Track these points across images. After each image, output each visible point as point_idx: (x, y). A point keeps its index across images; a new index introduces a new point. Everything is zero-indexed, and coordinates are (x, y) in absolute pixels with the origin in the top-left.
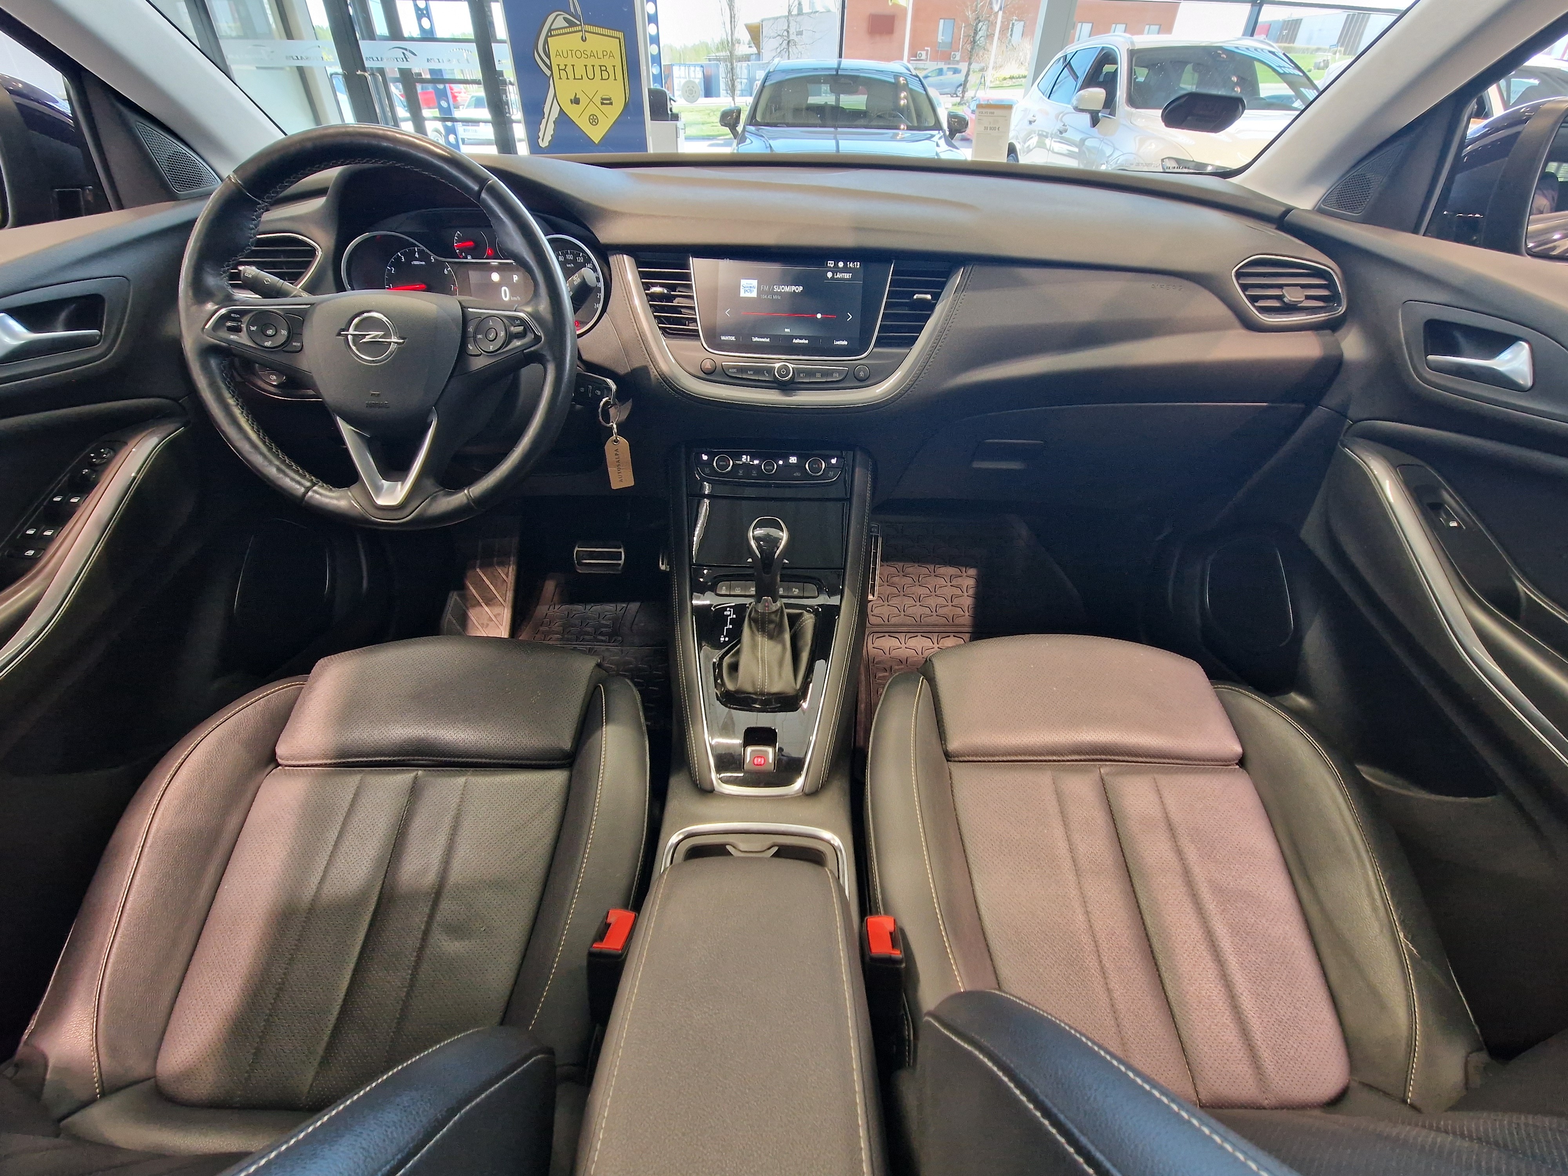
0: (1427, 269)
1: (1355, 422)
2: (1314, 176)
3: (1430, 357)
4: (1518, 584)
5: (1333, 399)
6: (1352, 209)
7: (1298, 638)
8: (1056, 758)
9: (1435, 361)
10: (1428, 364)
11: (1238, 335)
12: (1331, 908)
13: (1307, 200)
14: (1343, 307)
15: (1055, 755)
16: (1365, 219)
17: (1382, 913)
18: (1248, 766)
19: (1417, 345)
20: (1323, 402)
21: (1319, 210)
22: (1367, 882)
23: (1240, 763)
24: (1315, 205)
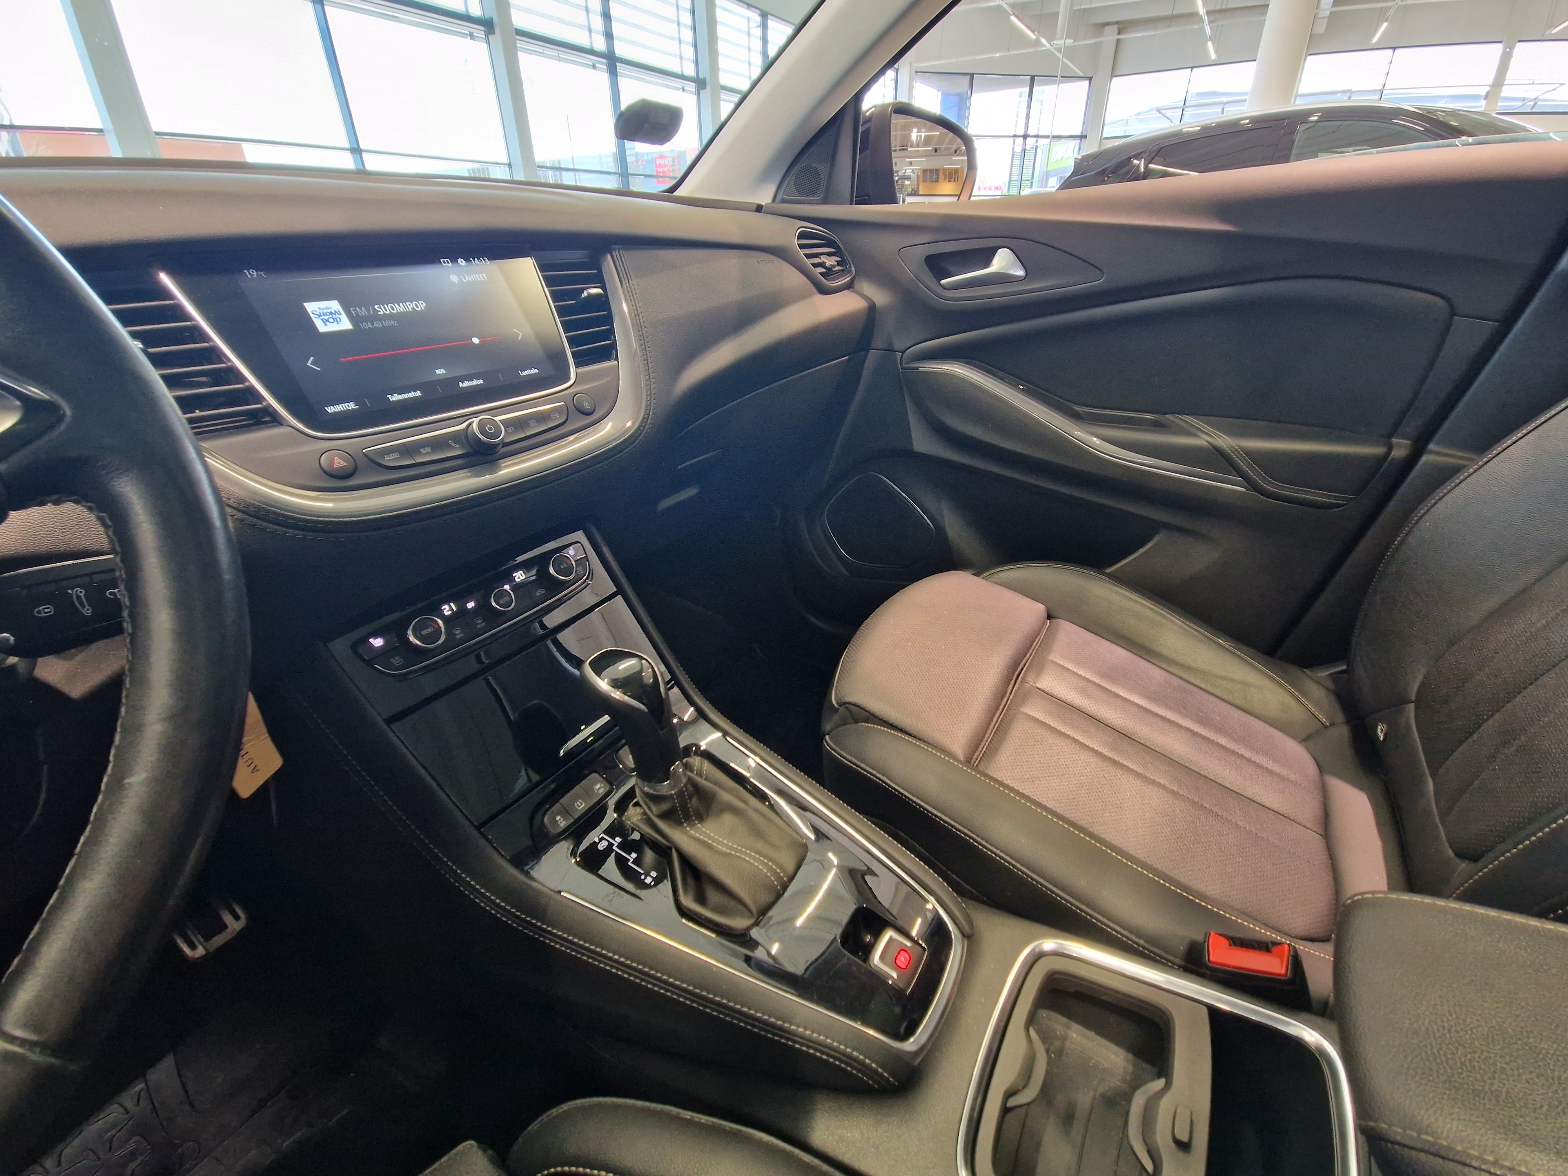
0: (907, 222)
1: (903, 352)
2: (765, 176)
3: (943, 282)
4: (1076, 408)
5: (879, 341)
6: (813, 194)
7: (940, 530)
8: (1005, 699)
9: (948, 283)
10: (943, 287)
11: (819, 298)
12: (1180, 658)
13: (765, 197)
14: (853, 269)
15: (1003, 697)
16: (825, 201)
17: (1203, 638)
18: (1055, 614)
19: (928, 277)
20: (873, 346)
21: (784, 201)
22: (1181, 627)
23: (1050, 617)
24: (774, 200)
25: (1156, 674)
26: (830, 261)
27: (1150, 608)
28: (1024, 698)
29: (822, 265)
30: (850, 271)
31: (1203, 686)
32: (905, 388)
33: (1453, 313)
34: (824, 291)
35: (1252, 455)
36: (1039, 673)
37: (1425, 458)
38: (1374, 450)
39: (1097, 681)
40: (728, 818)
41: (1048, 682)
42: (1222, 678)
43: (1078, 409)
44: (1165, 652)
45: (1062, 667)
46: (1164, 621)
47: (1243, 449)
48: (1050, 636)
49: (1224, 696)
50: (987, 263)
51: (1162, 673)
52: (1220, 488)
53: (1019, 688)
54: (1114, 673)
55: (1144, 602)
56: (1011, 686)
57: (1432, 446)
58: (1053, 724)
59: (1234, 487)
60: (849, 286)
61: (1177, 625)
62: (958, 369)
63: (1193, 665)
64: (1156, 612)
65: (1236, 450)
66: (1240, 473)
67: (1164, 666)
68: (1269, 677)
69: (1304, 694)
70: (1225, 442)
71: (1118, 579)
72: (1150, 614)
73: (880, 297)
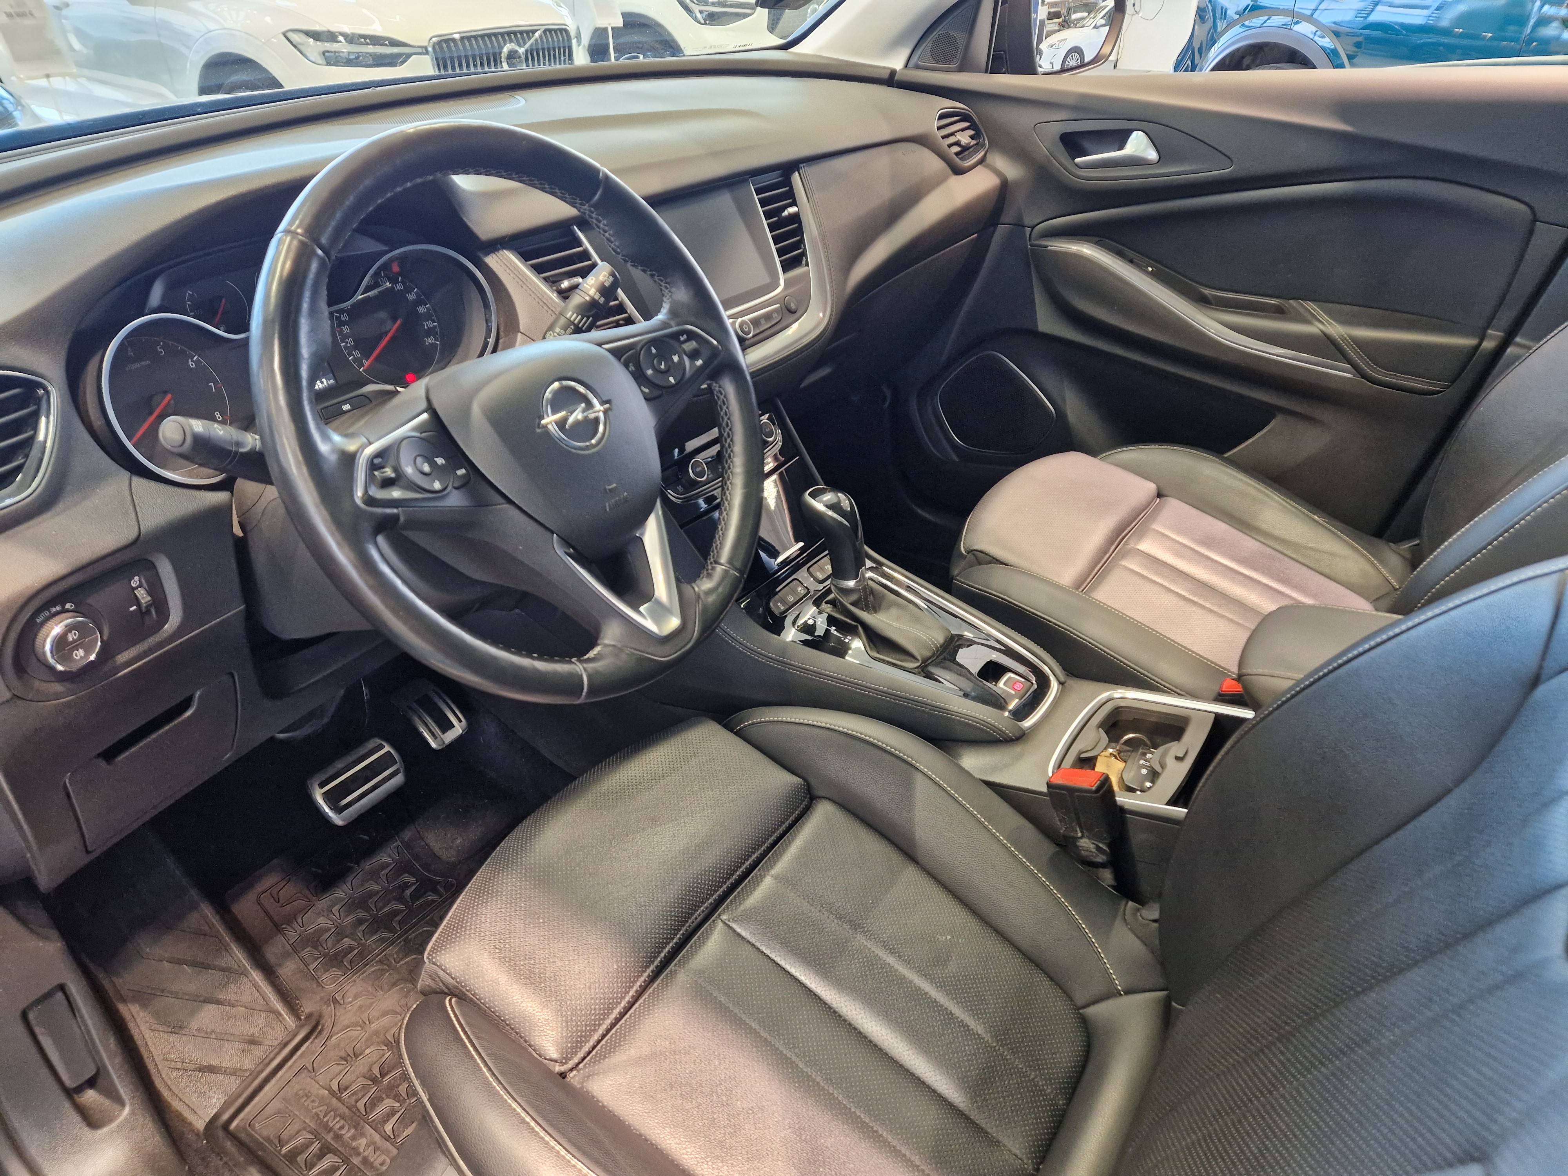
0: (1045, 98)
1: (1033, 228)
3: (1077, 160)
4: (1204, 291)
5: (1009, 215)
6: (949, 61)
8: (1108, 555)
9: (1083, 162)
10: (1077, 165)
11: (955, 181)
12: (1277, 532)
13: (896, 62)
14: (987, 142)
15: (1106, 553)
16: (961, 69)
17: (1300, 514)
18: (1165, 492)
19: (1062, 155)
20: (1001, 221)
21: (918, 67)
22: (1281, 504)
23: (1159, 495)
24: (906, 66)
25: (1249, 544)
26: (964, 138)
27: (1255, 487)
28: (1124, 555)
29: (957, 143)
30: (983, 145)
31: (1294, 556)
32: (1032, 266)
33: (1535, 220)
34: (958, 171)
35: (1361, 344)
36: (1141, 536)
37: (1509, 350)
38: (1466, 342)
39: (1193, 546)
40: (894, 611)
41: (1146, 545)
42: (1311, 548)
43: (1206, 291)
44: (1264, 526)
45: (1163, 535)
46: (1266, 499)
47: (1351, 337)
48: (1157, 510)
49: (1312, 565)
50: (1121, 147)
51: (1257, 544)
52: (1327, 374)
53: (1121, 549)
54: (1209, 542)
55: (1249, 481)
56: (1114, 547)
57: (1518, 339)
58: (1145, 573)
59: (1341, 373)
60: (981, 162)
61: (1277, 502)
62: (1086, 250)
63: (1288, 538)
64: (1259, 490)
65: (1345, 338)
66: (1349, 361)
67: (1262, 539)
68: (1353, 547)
69: (1381, 561)
70: (1336, 330)
71: (1233, 463)
72: (1254, 492)
73: (1012, 170)
